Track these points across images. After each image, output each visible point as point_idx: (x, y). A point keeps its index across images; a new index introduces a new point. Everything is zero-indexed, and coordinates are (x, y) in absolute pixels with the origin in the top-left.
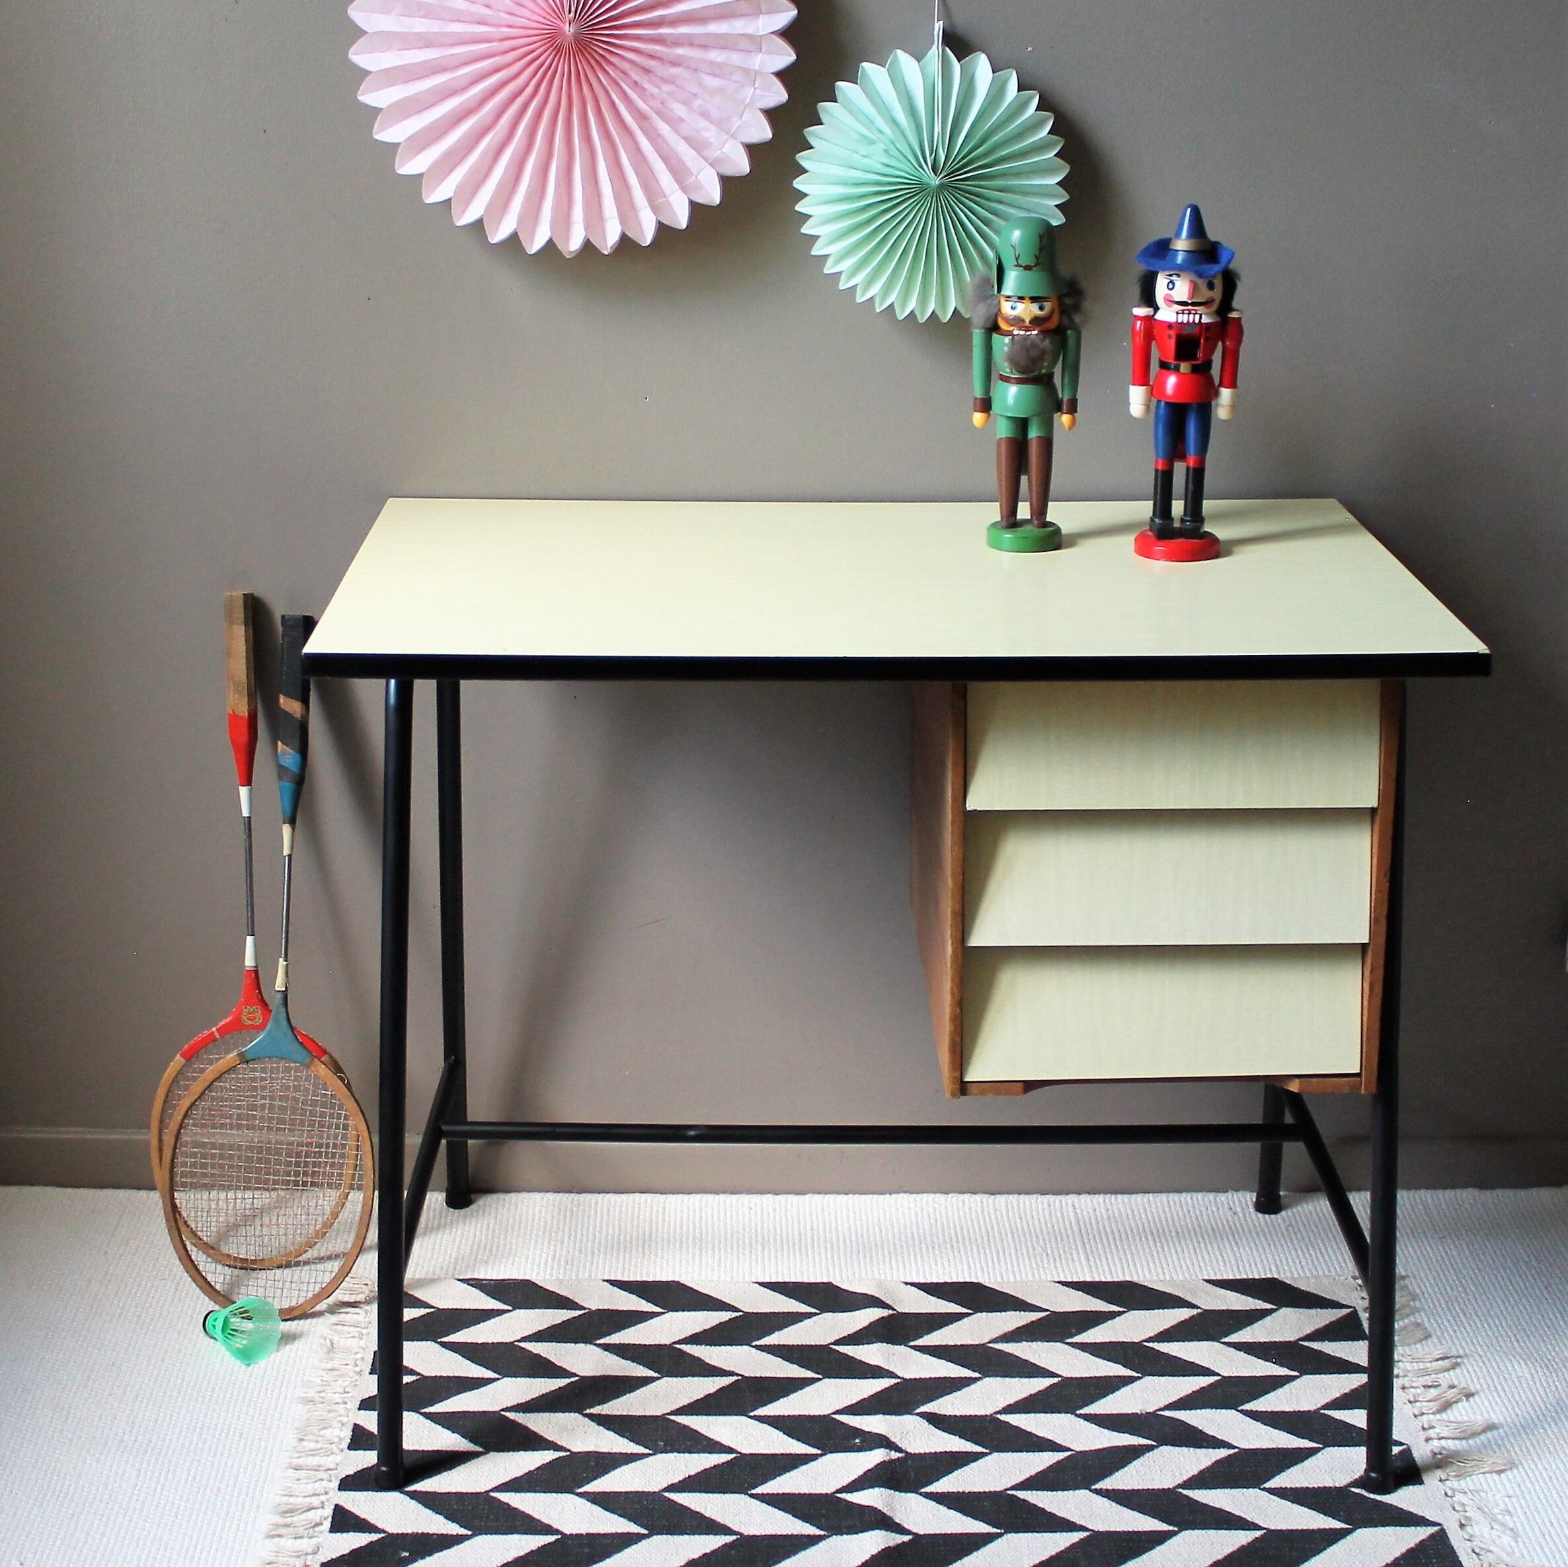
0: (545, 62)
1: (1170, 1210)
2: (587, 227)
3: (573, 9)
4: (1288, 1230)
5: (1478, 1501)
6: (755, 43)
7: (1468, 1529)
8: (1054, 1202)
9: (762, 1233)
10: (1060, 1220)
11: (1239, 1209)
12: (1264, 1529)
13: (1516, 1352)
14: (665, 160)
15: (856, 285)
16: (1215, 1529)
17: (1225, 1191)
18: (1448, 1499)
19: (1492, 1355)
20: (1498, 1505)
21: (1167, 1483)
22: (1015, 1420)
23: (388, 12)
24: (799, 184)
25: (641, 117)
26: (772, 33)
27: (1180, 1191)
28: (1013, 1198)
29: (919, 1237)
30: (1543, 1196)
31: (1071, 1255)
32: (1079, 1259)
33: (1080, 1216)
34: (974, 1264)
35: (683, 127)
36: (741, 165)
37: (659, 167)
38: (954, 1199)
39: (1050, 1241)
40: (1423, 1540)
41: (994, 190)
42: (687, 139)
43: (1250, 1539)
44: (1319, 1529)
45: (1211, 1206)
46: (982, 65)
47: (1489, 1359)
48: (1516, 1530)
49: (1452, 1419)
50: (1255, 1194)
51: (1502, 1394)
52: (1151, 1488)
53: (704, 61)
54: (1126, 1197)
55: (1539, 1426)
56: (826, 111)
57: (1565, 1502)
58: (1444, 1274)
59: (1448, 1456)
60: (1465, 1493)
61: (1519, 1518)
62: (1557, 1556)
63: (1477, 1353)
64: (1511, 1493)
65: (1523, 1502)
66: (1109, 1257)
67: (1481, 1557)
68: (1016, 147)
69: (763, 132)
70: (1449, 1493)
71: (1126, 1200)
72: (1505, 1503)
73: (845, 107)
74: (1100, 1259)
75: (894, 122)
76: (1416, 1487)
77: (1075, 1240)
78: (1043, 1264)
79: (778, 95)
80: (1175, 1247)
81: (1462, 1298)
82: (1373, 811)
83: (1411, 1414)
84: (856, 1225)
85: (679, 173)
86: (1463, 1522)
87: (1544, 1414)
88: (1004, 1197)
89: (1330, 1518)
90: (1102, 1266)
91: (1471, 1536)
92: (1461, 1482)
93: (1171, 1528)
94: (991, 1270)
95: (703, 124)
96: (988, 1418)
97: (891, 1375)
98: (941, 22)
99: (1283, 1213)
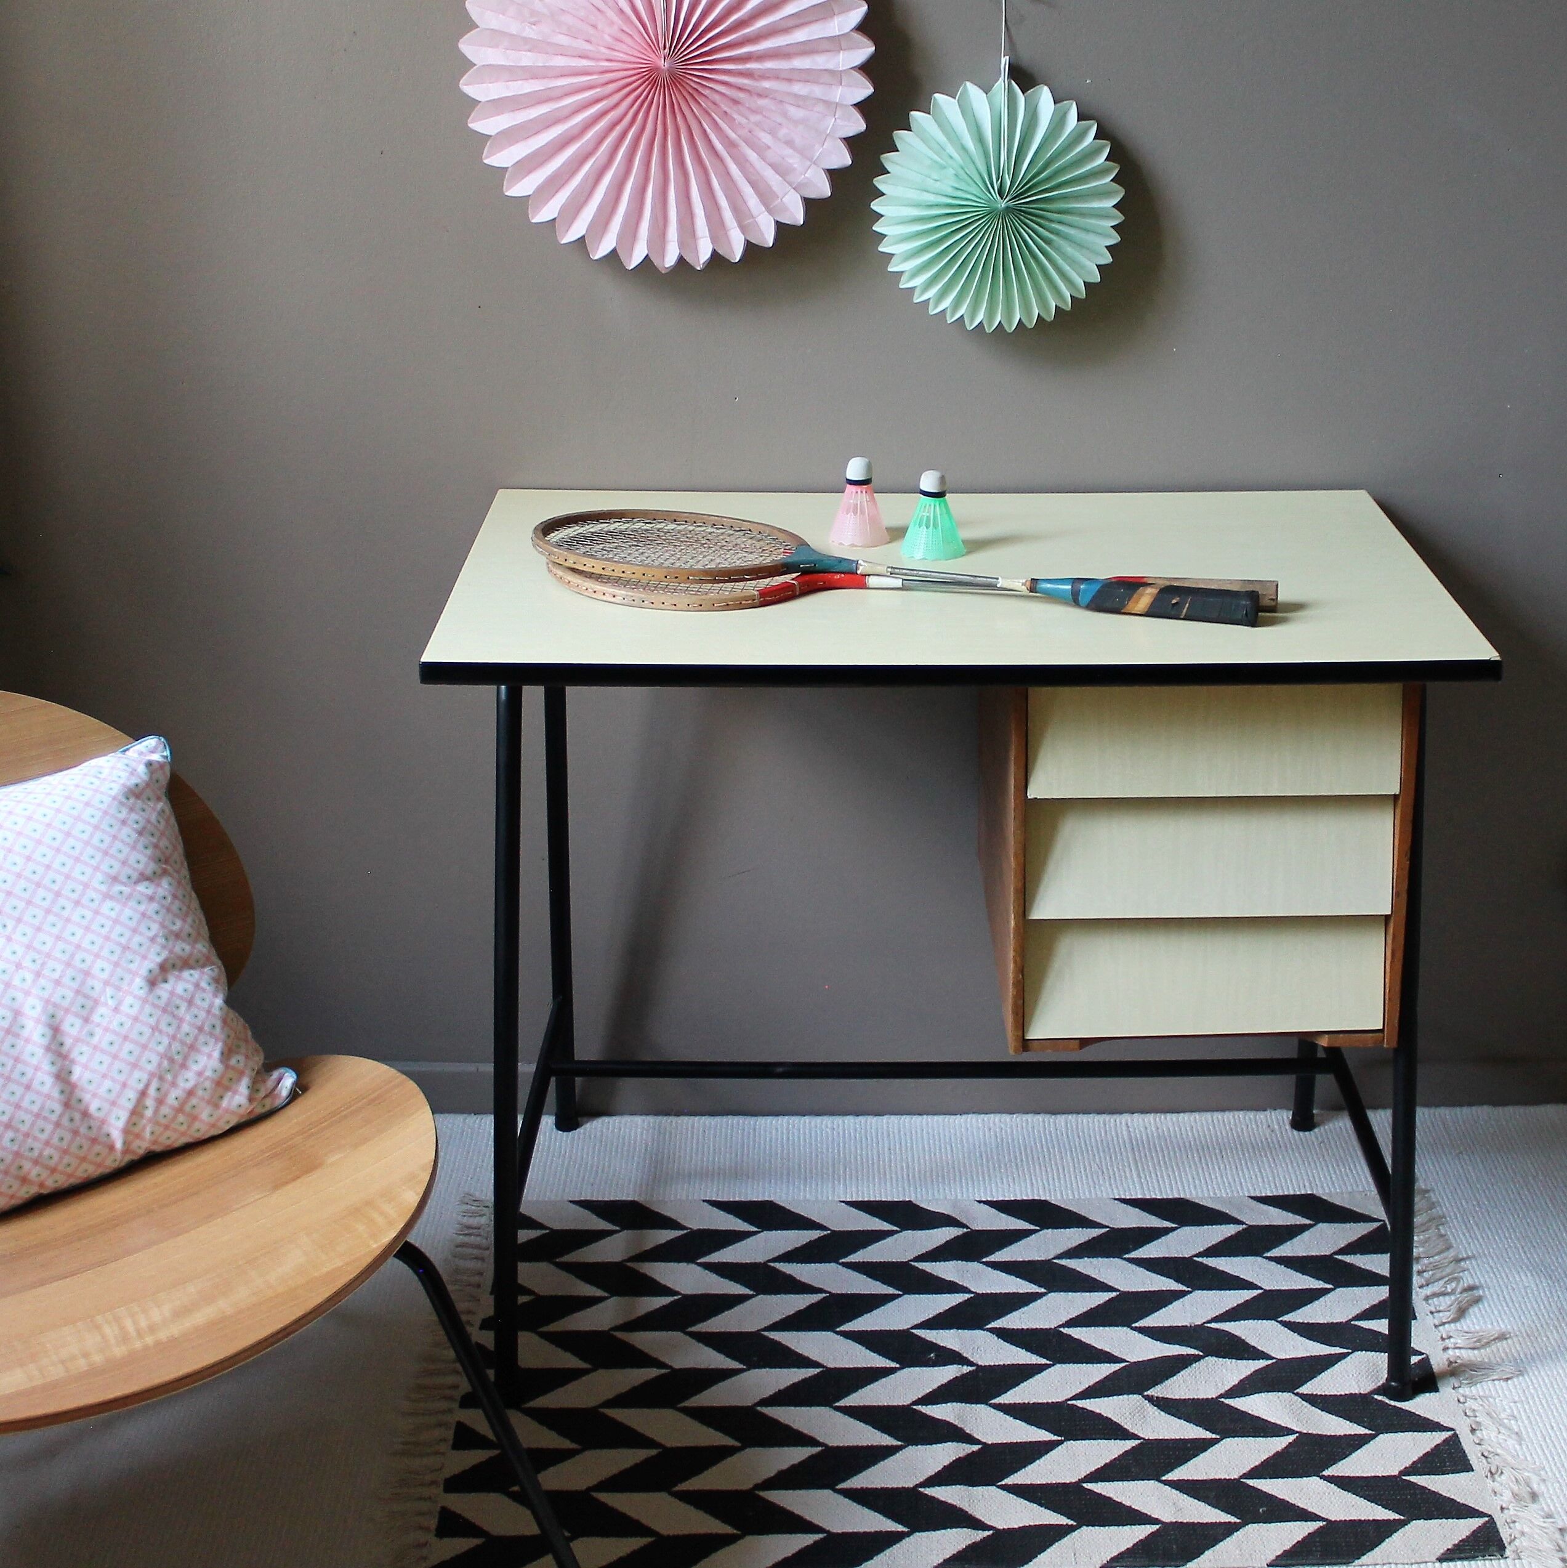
0: (642, 94)
1: (1214, 1127)
2: (682, 244)
3: (668, 46)
4: (1320, 1147)
5: (1487, 1407)
6: (836, 76)
7: (1478, 1433)
8: (1110, 1121)
9: (844, 1154)
10: (1115, 1139)
11: (1276, 1127)
12: (1297, 1432)
13: (1524, 1263)
14: (753, 184)
15: (929, 299)
16: (1253, 1437)
17: (1265, 1110)
18: (1461, 1405)
19: (1502, 1266)
20: (1505, 1410)
21: (1211, 1393)
22: (1077, 1333)
23: (496, 46)
24: (876, 206)
25: (730, 145)
26: (852, 68)
27: (1223, 1110)
28: (1071, 1118)
29: (987, 1155)
30: (1549, 1112)
31: (1125, 1172)
32: (1132, 1176)
33: (1132, 1134)
34: (1037, 1181)
35: (769, 154)
36: (823, 189)
37: (747, 190)
38: (1017, 1119)
39: (1106, 1159)
40: (1438, 1445)
41: (1055, 212)
42: (774, 167)
43: (1284, 1445)
44: (1345, 1435)
45: (1251, 1123)
46: (1044, 96)
47: (1498, 1270)
48: (1520, 1434)
49: (1465, 1328)
50: (1291, 1112)
51: (1510, 1304)
52: (1196, 1397)
53: (789, 94)
54: (1174, 1116)
55: (1543, 1335)
56: (901, 138)
57: (1564, 1406)
58: (1460, 1188)
59: (1462, 1365)
60: (1476, 1399)
61: (1523, 1422)
62: (1556, 1458)
63: (1489, 1264)
64: (1517, 1399)
65: (1527, 1407)
66: (1158, 1174)
67: (1489, 1460)
68: (1076, 173)
69: (843, 158)
70: (1462, 1400)
71: (1174, 1119)
72: (1510, 1407)
73: (917, 136)
74: (1151, 1176)
75: (964, 149)
76: (1432, 1394)
77: (1128, 1158)
78: (1099, 1181)
79: (857, 125)
80: (1218, 1163)
81: (1476, 1212)
82: (1395, 797)
83: (1432, 1325)
84: (930, 1145)
85: (766, 196)
86: (1474, 1426)
87: (1547, 1323)
88: (1064, 1116)
89: (1355, 1425)
90: (1152, 1182)
91: (1482, 1440)
92: (1472, 1388)
93: (1214, 1436)
94: (1052, 1187)
95: (788, 151)
96: (1052, 1331)
97: (964, 1290)
98: (1007, 57)
99: (1316, 1130)
